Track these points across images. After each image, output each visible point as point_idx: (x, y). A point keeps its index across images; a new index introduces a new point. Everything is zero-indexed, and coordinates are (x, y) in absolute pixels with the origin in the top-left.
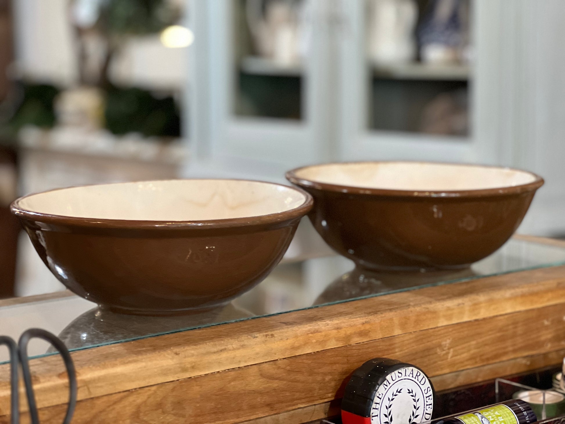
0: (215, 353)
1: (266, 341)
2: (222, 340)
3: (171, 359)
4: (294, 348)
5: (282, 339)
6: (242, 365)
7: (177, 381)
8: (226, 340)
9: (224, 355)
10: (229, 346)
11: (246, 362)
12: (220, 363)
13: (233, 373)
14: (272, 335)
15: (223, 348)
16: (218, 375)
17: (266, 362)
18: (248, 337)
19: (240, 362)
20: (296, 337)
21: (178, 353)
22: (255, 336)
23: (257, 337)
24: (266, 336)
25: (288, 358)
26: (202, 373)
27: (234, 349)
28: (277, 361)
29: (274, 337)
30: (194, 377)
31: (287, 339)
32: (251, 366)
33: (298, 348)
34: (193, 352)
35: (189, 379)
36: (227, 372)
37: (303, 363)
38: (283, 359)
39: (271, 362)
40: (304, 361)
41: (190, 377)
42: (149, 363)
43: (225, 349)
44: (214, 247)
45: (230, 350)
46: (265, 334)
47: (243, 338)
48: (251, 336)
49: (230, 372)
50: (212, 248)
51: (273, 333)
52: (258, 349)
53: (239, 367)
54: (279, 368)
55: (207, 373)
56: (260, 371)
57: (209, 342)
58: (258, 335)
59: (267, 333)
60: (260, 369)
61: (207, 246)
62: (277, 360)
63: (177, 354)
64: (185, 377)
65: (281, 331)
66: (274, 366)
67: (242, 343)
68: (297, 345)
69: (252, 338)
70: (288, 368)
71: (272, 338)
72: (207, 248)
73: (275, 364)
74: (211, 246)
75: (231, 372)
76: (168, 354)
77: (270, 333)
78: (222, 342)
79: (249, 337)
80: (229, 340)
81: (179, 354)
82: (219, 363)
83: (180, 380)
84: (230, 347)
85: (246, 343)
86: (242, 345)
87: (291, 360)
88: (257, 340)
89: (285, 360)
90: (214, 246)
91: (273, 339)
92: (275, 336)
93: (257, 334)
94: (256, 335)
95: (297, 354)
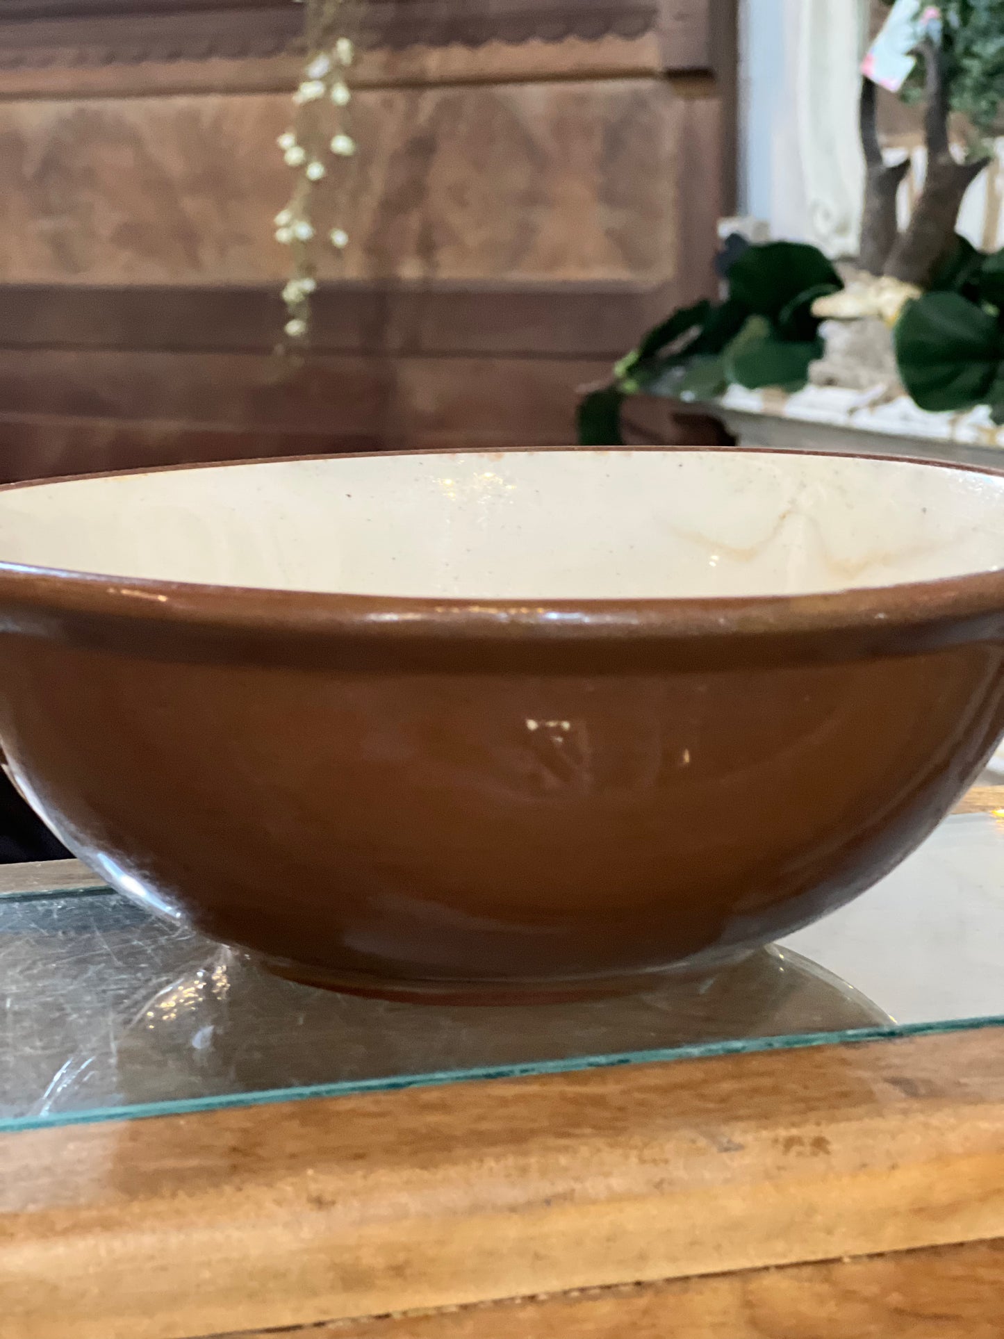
0: (513, 1209)
1: (779, 1168)
2: (566, 1149)
3: (286, 1225)
4: (923, 1211)
5: (864, 1165)
6: (655, 1272)
7: (317, 1330)
8: (584, 1151)
9: (561, 1223)
10: (588, 1184)
11: (673, 1259)
12: (538, 1259)
13: (605, 1309)
14: (820, 1144)
15: (561, 1187)
16: (531, 1312)
17: (780, 1267)
18: (693, 1141)
19: (642, 1257)
20: (942, 1158)
21: (328, 1197)
22: (729, 1141)
23: (740, 1147)
24: (790, 1143)
25: (896, 1253)
26: (452, 1299)
27: (615, 1198)
28: (836, 1266)
29: (828, 1152)
30: (405, 1313)
31: (894, 1167)
32: (704, 1280)
33: (952, 1209)
34: (404, 1198)
35: (382, 1324)
36: (578, 1301)
37: (978, 1281)
38: (871, 1256)
39: (807, 1271)
40: (982, 1272)
41: (381, 1312)
42: (175, 1240)
43: (567, 1197)
44: (566, 725)
45: (594, 1202)
46: (783, 1133)
47: (670, 1146)
48: (713, 1138)
49: (590, 1303)
50: (559, 728)
51: (828, 1131)
52: (736, 1206)
53: (638, 1284)
54: (847, 1296)
55: (470, 1297)
56: (748, 1304)
57: (498, 1158)
58: (749, 1138)
59: (794, 1132)
60: (750, 1298)
61: (532, 718)
62: (838, 1260)
63: (319, 1202)
64: (355, 1314)
65: (870, 1123)
66: (824, 1288)
67: (657, 1173)
68: (941, 1195)
69: (714, 1149)
70: (895, 1299)
71: (814, 1154)
72: (532, 725)
73: (826, 1280)
74: (553, 719)
75: (598, 1303)
76: (279, 1203)
77: (809, 1131)
78: (563, 1160)
79: (702, 1142)
80: (599, 1150)
81: (333, 1203)
82: (537, 1256)
83: (331, 1326)
84: (594, 1186)
85: (678, 1171)
86: (657, 1179)
87: (909, 1261)
88: (737, 1162)
89: (879, 1265)
90: (564, 719)
91: (819, 1163)
92: (834, 1147)
93: (745, 1132)
94: (738, 1138)
95: (941, 1240)
